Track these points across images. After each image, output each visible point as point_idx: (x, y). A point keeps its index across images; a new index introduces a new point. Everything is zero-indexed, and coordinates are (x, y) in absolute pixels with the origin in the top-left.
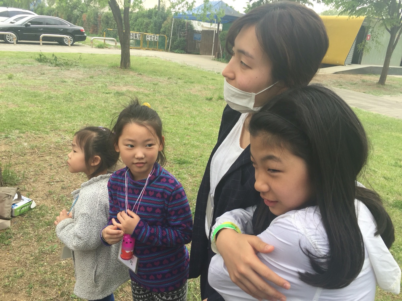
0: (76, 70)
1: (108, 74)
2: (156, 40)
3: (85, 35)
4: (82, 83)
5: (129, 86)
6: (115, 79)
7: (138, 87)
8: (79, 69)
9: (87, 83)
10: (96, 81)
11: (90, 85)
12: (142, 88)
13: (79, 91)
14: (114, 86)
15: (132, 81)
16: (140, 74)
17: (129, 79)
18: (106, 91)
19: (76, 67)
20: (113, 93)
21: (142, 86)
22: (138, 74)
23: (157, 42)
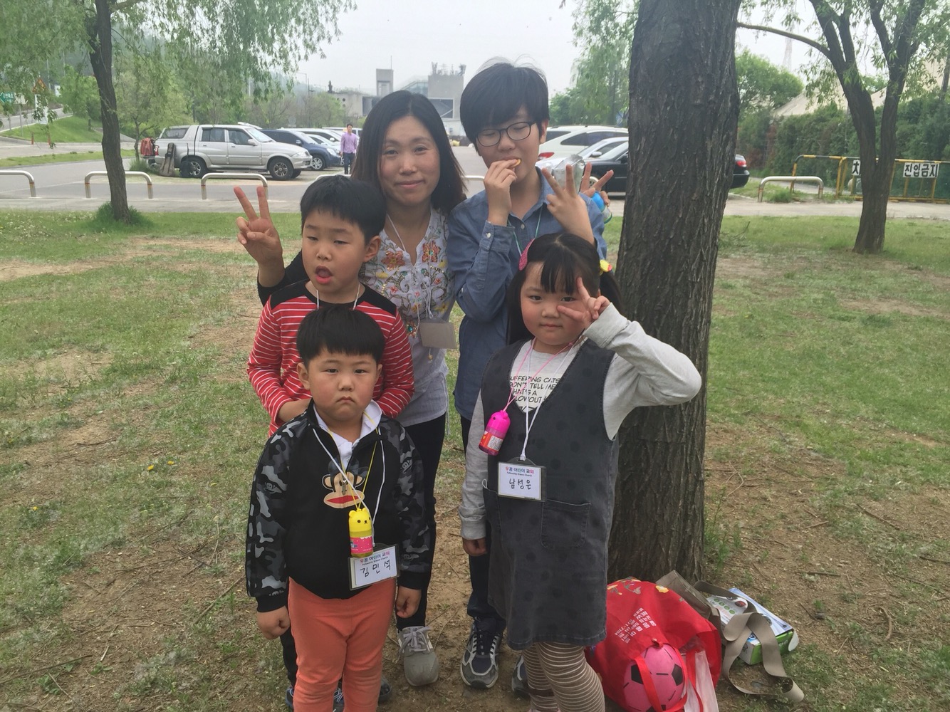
0: (743, 257)
1: (828, 268)
2: (932, 176)
3: (747, 173)
4: (771, 290)
5: (895, 301)
6: (852, 280)
7: (921, 305)
8: (750, 256)
9: (780, 291)
10: (803, 287)
11: (790, 295)
12: (934, 307)
13: (769, 310)
14: (855, 299)
15: (899, 288)
16: (916, 268)
17: (889, 281)
18: (839, 314)
19: (741, 250)
20: (858, 317)
21: (935, 302)
22: (909, 268)
23: (931, 180)
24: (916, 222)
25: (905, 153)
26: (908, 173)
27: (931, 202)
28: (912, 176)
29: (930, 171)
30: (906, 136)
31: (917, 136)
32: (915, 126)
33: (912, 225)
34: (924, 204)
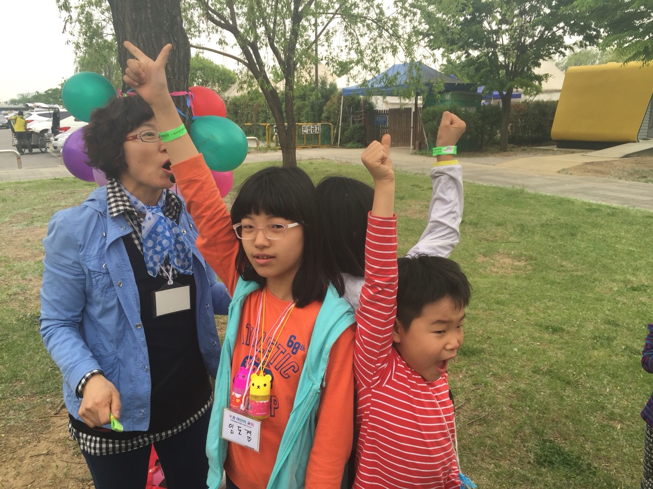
2: (317, 132)
23: (318, 134)
24: (313, 161)
25: (301, 119)
26: (305, 131)
27: (319, 147)
28: (307, 133)
29: (316, 130)
30: (300, 109)
31: (306, 108)
32: (304, 102)
33: (311, 163)
34: (316, 149)
